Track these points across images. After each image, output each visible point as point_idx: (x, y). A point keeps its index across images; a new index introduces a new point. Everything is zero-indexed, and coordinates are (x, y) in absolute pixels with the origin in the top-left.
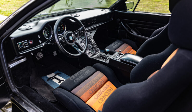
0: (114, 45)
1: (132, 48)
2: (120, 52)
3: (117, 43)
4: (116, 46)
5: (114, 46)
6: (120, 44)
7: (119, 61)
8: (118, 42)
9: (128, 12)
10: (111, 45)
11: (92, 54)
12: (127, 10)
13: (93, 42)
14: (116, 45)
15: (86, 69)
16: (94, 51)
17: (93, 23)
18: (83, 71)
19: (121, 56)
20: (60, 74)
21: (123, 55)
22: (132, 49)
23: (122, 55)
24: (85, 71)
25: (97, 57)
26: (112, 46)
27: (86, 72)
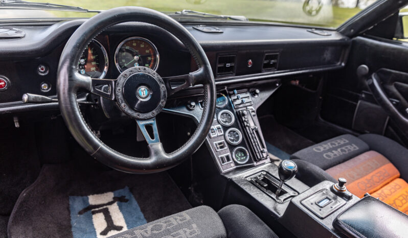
0: (330, 150)
1: (399, 174)
2: (341, 184)
3: (342, 143)
4: (338, 153)
5: (329, 153)
6: (353, 148)
7: (328, 224)
8: (347, 141)
9: (404, 44)
10: (319, 147)
11: (236, 164)
12: (403, 38)
13: (252, 125)
14: (339, 150)
15: (188, 218)
16: (245, 155)
17: (266, 62)
18: (175, 223)
19: (345, 202)
20: (126, 201)
21: (352, 202)
22: (401, 177)
23: (349, 198)
24: (179, 227)
25: (249, 179)
26: (322, 149)
27: (181, 231)
